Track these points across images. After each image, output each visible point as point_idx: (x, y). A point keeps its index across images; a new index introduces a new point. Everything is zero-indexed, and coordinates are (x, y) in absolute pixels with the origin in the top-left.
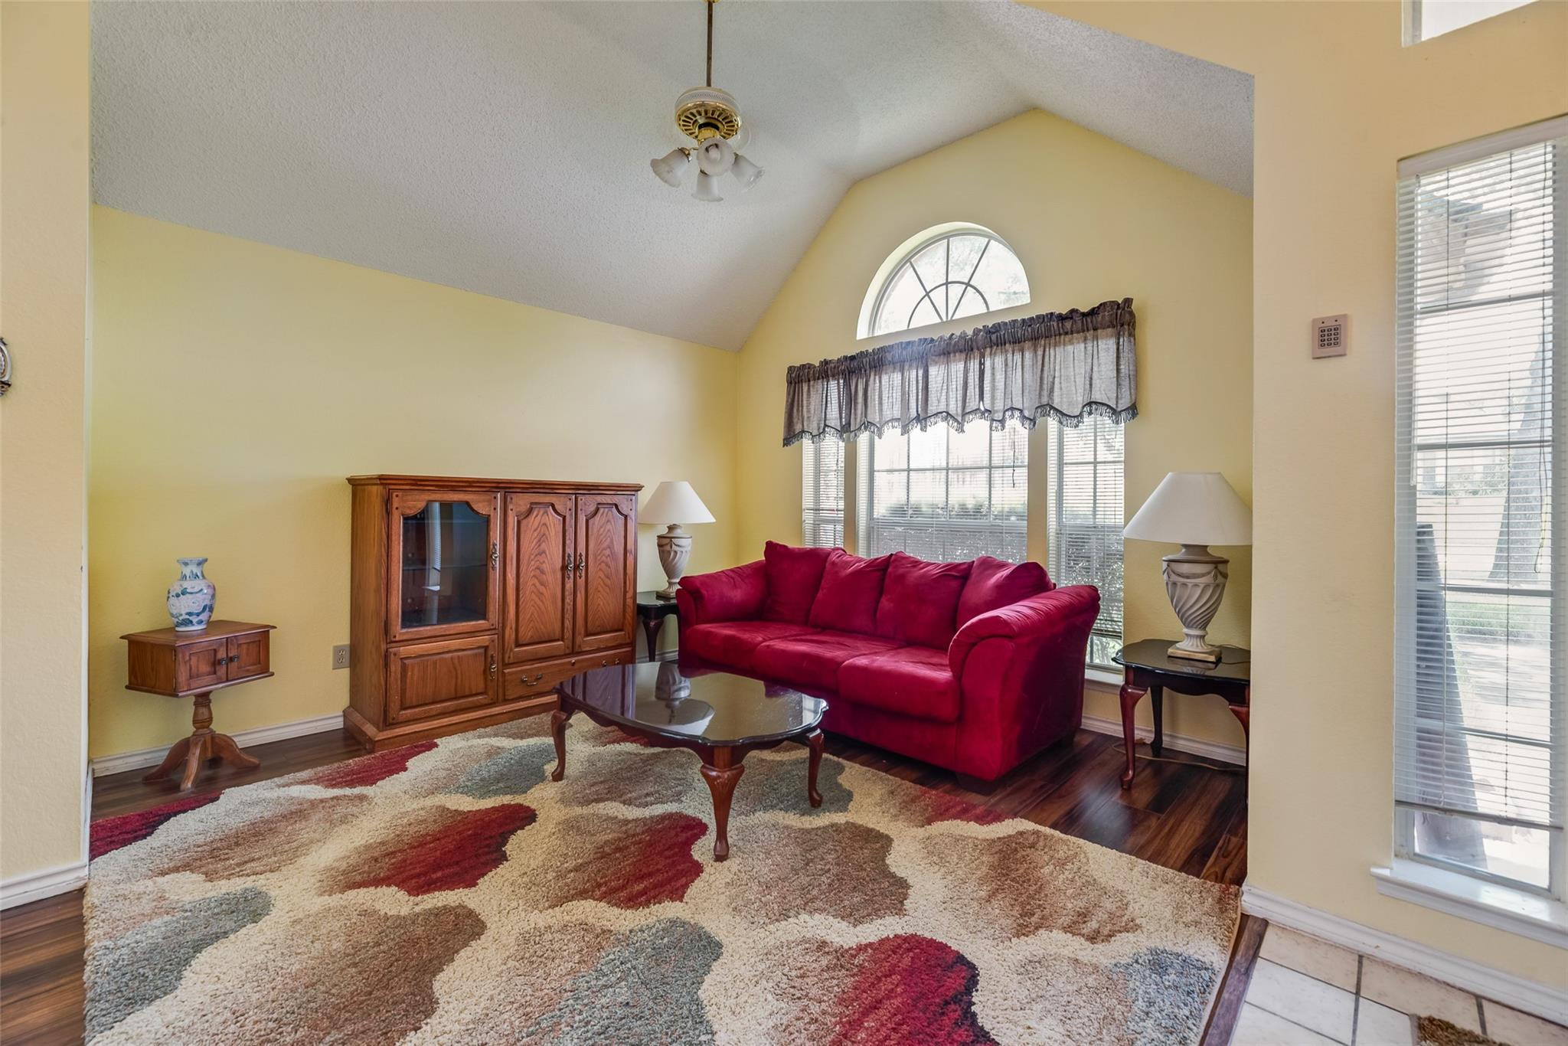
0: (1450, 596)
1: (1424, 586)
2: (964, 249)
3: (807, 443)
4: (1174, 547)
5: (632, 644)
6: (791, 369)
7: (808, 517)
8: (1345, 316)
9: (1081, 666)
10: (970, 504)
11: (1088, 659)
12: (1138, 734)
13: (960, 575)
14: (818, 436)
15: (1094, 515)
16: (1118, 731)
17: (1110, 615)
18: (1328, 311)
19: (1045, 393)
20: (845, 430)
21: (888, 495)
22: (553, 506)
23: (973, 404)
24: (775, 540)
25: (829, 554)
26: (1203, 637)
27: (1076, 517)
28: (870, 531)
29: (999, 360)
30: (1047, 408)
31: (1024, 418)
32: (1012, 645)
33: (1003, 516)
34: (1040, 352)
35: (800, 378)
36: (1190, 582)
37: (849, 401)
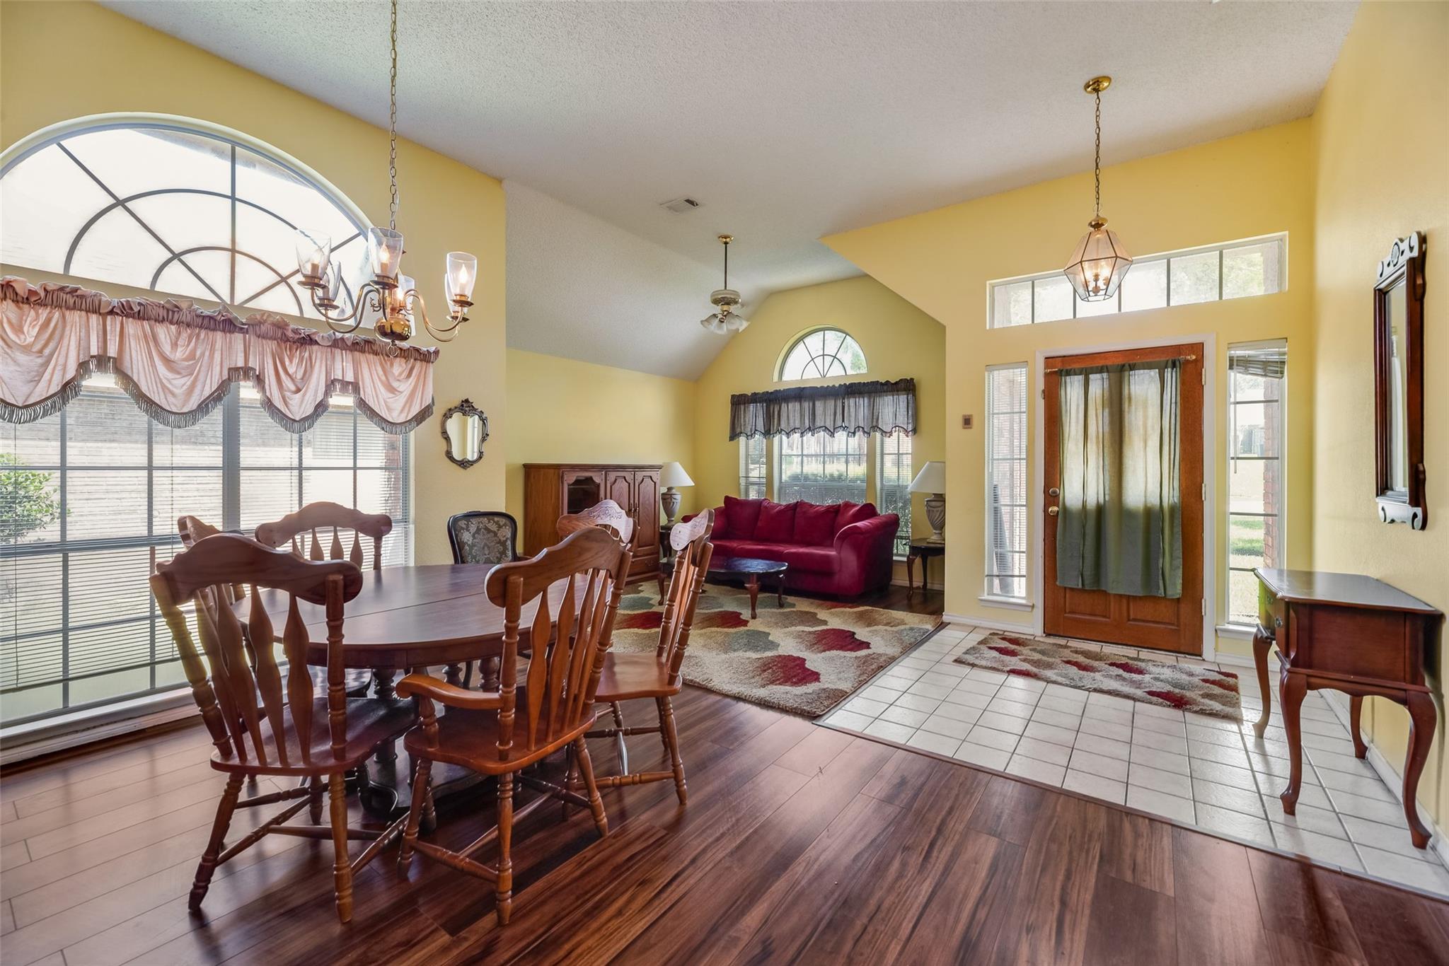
0: (1003, 508)
1: (996, 505)
2: (833, 338)
3: (742, 439)
4: (927, 495)
5: (658, 553)
6: (733, 396)
7: (743, 481)
8: (971, 415)
9: (892, 555)
10: (836, 474)
11: (895, 551)
12: (915, 584)
13: (835, 511)
14: (750, 436)
15: (898, 479)
16: (907, 583)
17: (905, 530)
18: (968, 413)
19: (875, 420)
20: (768, 433)
21: (790, 470)
22: (625, 478)
23: (839, 423)
24: (730, 496)
25: (761, 502)
26: (941, 534)
27: (890, 481)
28: (780, 489)
29: (852, 401)
30: (875, 427)
31: (864, 432)
32: (862, 537)
33: (854, 480)
34: (872, 400)
35: (739, 402)
36: (935, 509)
37: (769, 418)
